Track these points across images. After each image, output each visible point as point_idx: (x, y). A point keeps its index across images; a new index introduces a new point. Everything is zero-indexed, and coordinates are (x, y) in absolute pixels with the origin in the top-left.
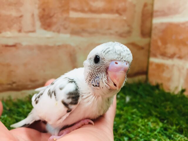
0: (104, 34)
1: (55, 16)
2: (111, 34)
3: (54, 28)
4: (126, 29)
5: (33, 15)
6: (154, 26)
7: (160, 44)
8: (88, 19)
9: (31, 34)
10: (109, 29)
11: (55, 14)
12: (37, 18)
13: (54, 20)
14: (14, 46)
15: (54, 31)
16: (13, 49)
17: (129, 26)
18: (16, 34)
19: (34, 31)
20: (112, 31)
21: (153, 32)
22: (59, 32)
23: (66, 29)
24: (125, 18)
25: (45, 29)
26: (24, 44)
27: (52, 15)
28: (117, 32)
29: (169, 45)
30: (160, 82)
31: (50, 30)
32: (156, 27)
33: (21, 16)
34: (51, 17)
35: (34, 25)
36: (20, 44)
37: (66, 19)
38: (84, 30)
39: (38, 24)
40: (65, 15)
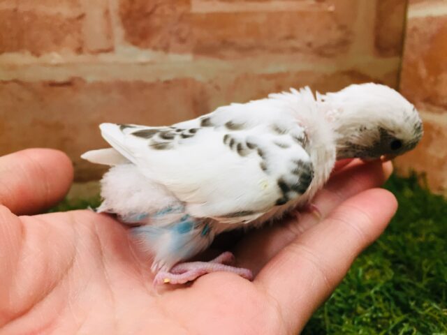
0: (278, 51)
1: (158, 11)
2: (295, 50)
3: (155, 40)
4: (336, 35)
5: (107, 13)
6: (410, 26)
7: (423, 72)
8: (237, 14)
9: (104, 57)
10: (290, 37)
11: (156, 6)
12: (115, 19)
13: (156, 21)
14: (68, 84)
15: (155, 49)
16: (68, 91)
17: (342, 27)
18: (72, 57)
19: (110, 50)
21: (408, 41)
22: (166, 49)
23: (182, 41)
24: (331, 8)
25: (135, 44)
26: (90, 79)
27: (149, 9)
28: (309, 45)
30: (419, 169)
31: (147, 47)
32: (415, 29)
33: (82, 17)
34: (148, 15)
35: (109, 36)
36: (80, 79)
37: (185, 18)
38: (226, 44)
39: (119, 32)
40: (180, 9)
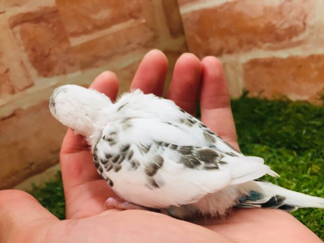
0: (125, 53)
1: (52, 52)
2: (133, 49)
3: (56, 70)
4: (150, 34)
5: (22, 63)
6: (184, 18)
7: (199, 40)
8: (97, 39)
9: (29, 91)
10: (129, 43)
11: (50, 50)
12: (28, 65)
13: (53, 58)
14: (13, 115)
15: (58, 75)
16: (14, 119)
17: (152, 29)
18: (9, 97)
19: (32, 85)
20: (133, 46)
21: (186, 26)
22: (65, 73)
23: (72, 65)
24: (144, 21)
25: (45, 76)
26: (25, 107)
27: (47, 52)
28: (139, 44)
29: (211, 40)
31: (53, 75)
32: (187, 19)
33: (7, 71)
34: (47, 56)
35: (28, 77)
36: (20, 109)
37: (69, 50)
38: (97, 58)
39: (33, 72)
40: (65, 47)
